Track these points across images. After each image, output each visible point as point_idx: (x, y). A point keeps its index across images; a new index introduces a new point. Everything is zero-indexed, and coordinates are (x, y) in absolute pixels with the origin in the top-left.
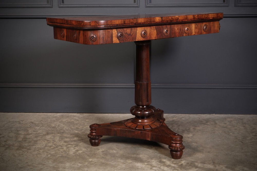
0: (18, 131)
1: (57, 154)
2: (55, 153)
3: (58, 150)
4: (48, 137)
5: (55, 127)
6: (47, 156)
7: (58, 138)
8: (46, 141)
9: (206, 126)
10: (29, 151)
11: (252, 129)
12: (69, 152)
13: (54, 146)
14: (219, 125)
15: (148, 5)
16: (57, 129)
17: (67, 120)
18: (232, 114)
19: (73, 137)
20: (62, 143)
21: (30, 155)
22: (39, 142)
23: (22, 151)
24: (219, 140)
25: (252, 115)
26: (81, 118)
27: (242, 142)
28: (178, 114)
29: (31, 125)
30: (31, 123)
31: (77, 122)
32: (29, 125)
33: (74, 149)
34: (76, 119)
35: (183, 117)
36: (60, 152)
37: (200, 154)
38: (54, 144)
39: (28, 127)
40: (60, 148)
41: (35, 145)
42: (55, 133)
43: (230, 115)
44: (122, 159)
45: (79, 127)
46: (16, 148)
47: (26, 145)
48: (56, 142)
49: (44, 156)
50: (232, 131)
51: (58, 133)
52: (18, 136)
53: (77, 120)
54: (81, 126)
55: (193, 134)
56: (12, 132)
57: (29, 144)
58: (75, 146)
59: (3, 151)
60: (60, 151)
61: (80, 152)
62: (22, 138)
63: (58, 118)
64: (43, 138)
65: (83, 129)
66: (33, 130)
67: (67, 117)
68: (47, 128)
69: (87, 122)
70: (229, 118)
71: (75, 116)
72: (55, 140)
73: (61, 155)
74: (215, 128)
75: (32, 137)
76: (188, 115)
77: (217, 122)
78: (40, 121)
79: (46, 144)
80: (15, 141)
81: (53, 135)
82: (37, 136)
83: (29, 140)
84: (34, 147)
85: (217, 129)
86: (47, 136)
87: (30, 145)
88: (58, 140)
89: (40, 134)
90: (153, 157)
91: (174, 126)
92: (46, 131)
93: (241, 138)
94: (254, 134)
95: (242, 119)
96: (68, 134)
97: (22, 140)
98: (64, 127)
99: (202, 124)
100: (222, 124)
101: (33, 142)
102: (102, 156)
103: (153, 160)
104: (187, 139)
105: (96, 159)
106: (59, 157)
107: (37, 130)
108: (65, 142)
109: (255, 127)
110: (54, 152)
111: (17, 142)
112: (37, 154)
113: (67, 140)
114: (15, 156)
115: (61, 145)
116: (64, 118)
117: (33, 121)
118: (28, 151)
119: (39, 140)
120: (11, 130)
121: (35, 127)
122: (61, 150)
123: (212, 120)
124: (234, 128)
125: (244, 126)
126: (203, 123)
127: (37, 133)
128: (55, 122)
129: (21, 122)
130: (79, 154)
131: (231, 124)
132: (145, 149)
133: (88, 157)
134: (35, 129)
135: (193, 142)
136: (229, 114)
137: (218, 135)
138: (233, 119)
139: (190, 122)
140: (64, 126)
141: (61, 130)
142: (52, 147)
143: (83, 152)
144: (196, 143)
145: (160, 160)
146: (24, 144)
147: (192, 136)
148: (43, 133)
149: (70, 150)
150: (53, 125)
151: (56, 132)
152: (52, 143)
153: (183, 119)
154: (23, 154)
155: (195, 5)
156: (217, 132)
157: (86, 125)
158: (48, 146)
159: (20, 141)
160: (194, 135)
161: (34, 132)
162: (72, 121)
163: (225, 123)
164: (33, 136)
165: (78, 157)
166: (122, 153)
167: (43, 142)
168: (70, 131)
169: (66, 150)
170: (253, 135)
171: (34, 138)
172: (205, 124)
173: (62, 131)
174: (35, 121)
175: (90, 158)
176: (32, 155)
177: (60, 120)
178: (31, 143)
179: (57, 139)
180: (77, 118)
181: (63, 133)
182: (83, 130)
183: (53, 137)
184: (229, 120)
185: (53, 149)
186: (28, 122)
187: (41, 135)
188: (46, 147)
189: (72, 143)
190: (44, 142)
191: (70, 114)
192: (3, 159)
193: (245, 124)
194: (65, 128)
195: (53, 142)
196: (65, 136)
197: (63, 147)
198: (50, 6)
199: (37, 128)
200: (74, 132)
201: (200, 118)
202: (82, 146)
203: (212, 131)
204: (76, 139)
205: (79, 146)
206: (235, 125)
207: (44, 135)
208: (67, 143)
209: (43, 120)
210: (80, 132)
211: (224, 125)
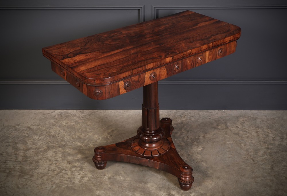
0: (15, 143)
1: (62, 184)
2: (60, 182)
3: (63, 177)
4: (50, 154)
6: (53, 187)
7: (60, 156)
8: (48, 161)
9: (216, 131)
10: (33, 179)
11: (265, 138)
12: (74, 181)
13: (57, 169)
14: (230, 130)
16: (57, 139)
17: (67, 122)
18: (245, 110)
19: (77, 154)
20: (65, 165)
21: (34, 186)
22: (41, 163)
23: (25, 179)
24: (230, 157)
25: (266, 111)
26: (82, 120)
27: (254, 161)
28: (186, 111)
29: (28, 132)
30: (28, 129)
32: (26, 132)
33: (79, 174)
34: (76, 121)
35: (192, 116)
36: (64, 180)
37: (209, 181)
38: (57, 166)
39: (25, 136)
40: (64, 174)
41: (38, 169)
42: (56, 146)
43: (243, 112)
44: (129, 190)
45: (81, 136)
46: (18, 174)
47: (28, 168)
48: (59, 163)
49: (49, 187)
50: (244, 140)
51: (60, 147)
52: (18, 152)
53: (78, 123)
54: (83, 134)
55: (202, 146)
56: (9, 145)
57: (31, 167)
58: (80, 170)
59: (5, 179)
60: (64, 178)
61: (86, 179)
62: (22, 157)
63: (56, 119)
64: (44, 157)
65: (86, 138)
66: (32, 142)
67: (66, 118)
68: (47, 138)
70: (242, 116)
71: (75, 116)
72: (58, 158)
73: (66, 185)
74: (226, 136)
75: (32, 154)
76: (197, 111)
77: (228, 124)
78: (38, 126)
79: (48, 167)
80: (15, 162)
81: (55, 150)
82: (38, 153)
83: (30, 160)
84: (37, 171)
85: (228, 137)
86: (48, 153)
87: (32, 169)
88: (61, 159)
89: (41, 148)
90: (162, 188)
91: (183, 132)
92: (46, 143)
93: (252, 153)
94: (267, 145)
95: (255, 119)
96: (70, 148)
97: (23, 159)
98: (64, 136)
99: (212, 128)
100: (234, 128)
101: (34, 162)
102: (109, 186)
103: (161, 193)
104: (196, 156)
105: (103, 192)
106: (64, 188)
107: (36, 141)
108: (69, 162)
109: (268, 132)
110: (58, 180)
111: (17, 163)
112: (41, 184)
113: (70, 158)
114: (18, 188)
115: (65, 168)
116: (63, 119)
117: (30, 125)
118: (31, 179)
119: (41, 159)
120: (8, 143)
121: (33, 136)
122: (66, 177)
123: (223, 120)
124: (246, 136)
125: (257, 132)
127: (37, 147)
128: (55, 127)
129: (17, 127)
130: (85, 182)
131: (243, 127)
132: (153, 173)
133: (94, 188)
134: (34, 140)
135: (203, 161)
136: (242, 110)
137: (229, 148)
138: (246, 119)
139: (199, 125)
140: (64, 133)
141: (62, 141)
142: (56, 172)
143: (89, 180)
144: (206, 162)
145: (169, 192)
146: (25, 167)
147: (201, 150)
148: (43, 146)
149: (75, 177)
150: (53, 133)
151: (57, 144)
152: (55, 165)
153: (193, 119)
154: (26, 184)
156: (227, 142)
157: (89, 132)
158: (51, 170)
159: (20, 162)
160: (203, 148)
161: (33, 146)
162: (73, 123)
163: (237, 125)
164: (33, 152)
165: (84, 188)
166: (130, 180)
167: (46, 164)
168: (72, 143)
169: (70, 176)
170: (266, 148)
171: (35, 156)
172: (215, 128)
173: (63, 143)
174: (32, 125)
175: (97, 190)
176: (36, 186)
177: (59, 124)
178: (33, 165)
179: (59, 158)
180: (77, 119)
181: (64, 146)
182: (86, 141)
183: (54, 154)
184: (242, 120)
185: (57, 174)
186: (24, 127)
187: (41, 151)
188: (49, 172)
189: (76, 165)
190: (46, 162)
191: (70, 111)
192: (6, 192)
193: (258, 127)
194: (67, 137)
195: (56, 162)
196: (67, 152)
197: (67, 171)
199: (36, 137)
200: (77, 144)
201: (211, 117)
202: (87, 169)
203: (223, 140)
204: (80, 157)
205: (83, 169)
206: (247, 130)
207: (45, 151)
208: (70, 165)
209: (40, 124)
210: (82, 145)
211: (236, 130)
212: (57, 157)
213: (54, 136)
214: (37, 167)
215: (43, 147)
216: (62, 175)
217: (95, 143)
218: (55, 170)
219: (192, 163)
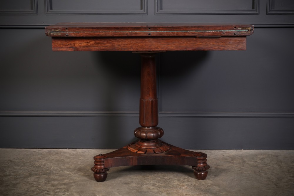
4: (31, 179)
5: (40, 166)
7: (44, 181)
8: (28, 185)
11: (289, 169)
13: (38, 190)
14: (248, 163)
15: (158, 12)
16: (42, 169)
17: (55, 157)
18: (265, 150)
20: (48, 187)
22: (18, 186)
24: (247, 183)
25: (290, 151)
26: (73, 156)
27: (277, 185)
29: (9, 163)
31: (68, 160)
32: (6, 164)
33: (64, 194)
34: (67, 157)
38: (38, 188)
39: (5, 167)
40: (45, 194)
41: (14, 190)
42: (39, 174)
45: (71, 167)
47: (3, 189)
48: (41, 186)
50: (264, 171)
51: (44, 174)
53: (69, 158)
55: (215, 175)
57: (6, 189)
58: (65, 191)
63: (44, 155)
64: (24, 181)
65: (76, 168)
66: (12, 170)
67: (55, 154)
68: (30, 168)
69: (81, 160)
70: (261, 154)
71: (66, 153)
74: (243, 168)
75: (10, 179)
77: (245, 159)
78: (22, 159)
79: (27, 189)
81: (38, 177)
82: (17, 179)
83: (6, 184)
84: (13, 192)
85: (245, 168)
86: (29, 178)
88: (43, 183)
89: (21, 175)
92: (29, 172)
93: (275, 180)
94: (291, 174)
95: (277, 156)
96: (56, 175)
98: (51, 167)
99: (226, 162)
100: (252, 162)
101: (11, 185)
107: (17, 170)
108: (53, 185)
113: (55, 182)
115: (47, 189)
116: (52, 155)
117: (12, 159)
119: (20, 183)
121: (14, 167)
122: (48, 195)
123: (239, 157)
124: (267, 168)
125: (280, 165)
126: (228, 162)
127: (17, 174)
128: (41, 160)
131: (263, 162)
134: (14, 169)
135: (215, 185)
136: (261, 150)
137: (247, 176)
138: (266, 156)
140: (51, 165)
141: (48, 170)
142: (36, 193)
144: (219, 186)
150: (38, 164)
151: (41, 173)
152: (35, 187)
155: (218, 13)
156: (244, 172)
158: (31, 191)
161: (12, 173)
162: (62, 158)
163: (255, 160)
164: (11, 177)
167: (24, 186)
168: (59, 171)
169: (52, 195)
170: (290, 176)
171: (13, 180)
172: (230, 162)
173: (49, 172)
174: (14, 159)
178: (9, 187)
180: (68, 155)
181: (50, 174)
182: (76, 171)
183: (37, 180)
184: (261, 156)
185: (36, 194)
186: (5, 160)
187: (22, 177)
188: (28, 192)
189: (61, 187)
190: (26, 185)
191: (60, 150)
193: (281, 162)
194: (53, 168)
195: (38, 185)
196: (52, 178)
197: (49, 192)
198: (35, 13)
199: (17, 167)
200: (65, 173)
201: (224, 155)
202: (74, 191)
203: (239, 171)
204: (67, 182)
205: (70, 191)
206: (267, 163)
207: (26, 177)
208: (54, 187)
209: (24, 158)
210: (71, 173)
211: (254, 163)
212: (39, 182)
213: (38, 167)
214: (14, 189)
215: (24, 175)
216: (43, 195)
217: (86, 172)
218: (35, 191)
219: (202, 186)
